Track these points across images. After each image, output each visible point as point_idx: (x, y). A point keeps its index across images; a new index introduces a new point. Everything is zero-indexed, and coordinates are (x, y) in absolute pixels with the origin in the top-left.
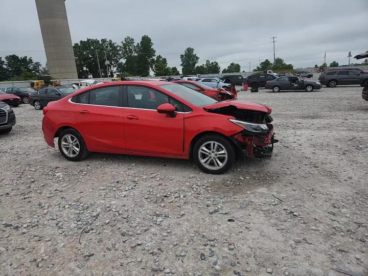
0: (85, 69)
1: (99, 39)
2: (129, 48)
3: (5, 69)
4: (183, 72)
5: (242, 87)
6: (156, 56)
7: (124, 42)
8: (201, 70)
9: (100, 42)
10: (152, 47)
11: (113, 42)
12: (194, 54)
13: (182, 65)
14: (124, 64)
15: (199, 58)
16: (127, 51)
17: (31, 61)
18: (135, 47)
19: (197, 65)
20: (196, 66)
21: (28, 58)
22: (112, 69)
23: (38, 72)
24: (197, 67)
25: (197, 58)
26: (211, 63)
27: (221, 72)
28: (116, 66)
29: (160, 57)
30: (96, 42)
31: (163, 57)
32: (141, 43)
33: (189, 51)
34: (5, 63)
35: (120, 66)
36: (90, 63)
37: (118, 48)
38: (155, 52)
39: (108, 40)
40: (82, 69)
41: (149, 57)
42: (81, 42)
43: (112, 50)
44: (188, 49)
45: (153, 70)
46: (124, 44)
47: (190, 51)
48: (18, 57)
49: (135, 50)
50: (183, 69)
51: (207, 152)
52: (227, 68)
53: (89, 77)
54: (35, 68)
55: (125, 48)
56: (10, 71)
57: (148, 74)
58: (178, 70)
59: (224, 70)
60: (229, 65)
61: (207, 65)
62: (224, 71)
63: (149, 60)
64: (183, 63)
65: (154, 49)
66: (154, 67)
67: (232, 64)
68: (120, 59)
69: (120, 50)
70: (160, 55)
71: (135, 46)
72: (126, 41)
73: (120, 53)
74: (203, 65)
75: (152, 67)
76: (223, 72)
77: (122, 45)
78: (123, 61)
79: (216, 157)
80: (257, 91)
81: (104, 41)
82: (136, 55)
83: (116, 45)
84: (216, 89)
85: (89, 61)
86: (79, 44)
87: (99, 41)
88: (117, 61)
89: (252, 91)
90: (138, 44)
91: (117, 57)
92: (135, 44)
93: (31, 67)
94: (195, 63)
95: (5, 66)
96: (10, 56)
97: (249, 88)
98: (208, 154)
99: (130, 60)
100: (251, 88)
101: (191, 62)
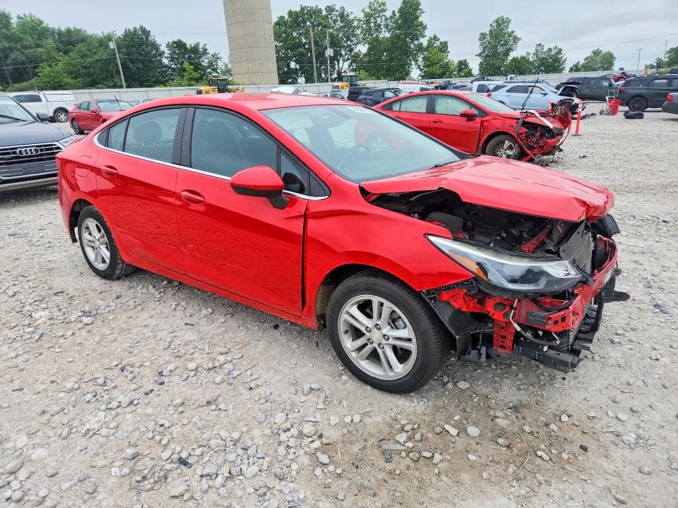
0: (293, 65)
1: (323, 7)
2: (375, 23)
3: (166, 66)
4: (480, 70)
5: (604, 106)
6: (427, 38)
7: (368, 10)
8: (520, 67)
9: (324, 13)
10: (420, 19)
11: (348, 10)
12: (510, 30)
13: (480, 55)
14: (365, 55)
15: (519, 39)
16: (370, 28)
17: (205, 51)
18: (386, 19)
19: (512, 55)
20: (510, 58)
21: (201, 46)
22: (341, 65)
23: (215, 70)
24: (514, 59)
25: (516, 39)
26: (546, 49)
27: (567, 69)
28: (348, 59)
29: (435, 38)
30: (317, 12)
31: (442, 40)
32: (401, 10)
33: (499, 25)
34: (166, 55)
35: (355, 58)
36: (301, 55)
37: (355, 24)
38: (425, 28)
39: (338, 8)
40: (288, 66)
41: (413, 40)
42: (290, 13)
43: (344, 27)
44: (497, 21)
45: (419, 67)
46: (367, 15)
47: (501, 23)
48: (185, 45)
49: (387, 26)
50: (481, 63)
51: (363, 325)
52: (582, 62)
53: (299, 80)
54: (211, 64)
55: (368, 22)
56: (173, 69)
57: (408, 74)
58: (471, 66)
59: (576, 66)
60: (589, 54)
61: (536, 54)
62: (576, 68)
63: (412, 46)
64: (483, 52)
65: (425, 23)
66: (420, 59)
67: (596, 53)
68: (356, 44)
69: (358, 27)
70: (435, 36)
71: (388, 16)
72: (370, 7)
73: (359, 32)
74: (528, 54)
75: (416, 61)
76: (571, 70)
77: (361, 16)
78: (363, 49)
79: (384, 342)
80: (641, 116)
81: (330, 9)
82: (388, 35)
83: (351, 17)
84: (517, 113)
85: (300, 50)
86: (287, 17)
87: (320, 11)
88: (351, 50)
89: (628, 116)
90: (394, 12)
91: (352, 41)
92: (388, 14)
93: (205, 62)
94: (510, 50)
95: (165, 61)
96: (174, 42)
97: (621, 108)
98: (363, 329)
99: (375, 45)
100: (627, 108)
101: (500, 49)
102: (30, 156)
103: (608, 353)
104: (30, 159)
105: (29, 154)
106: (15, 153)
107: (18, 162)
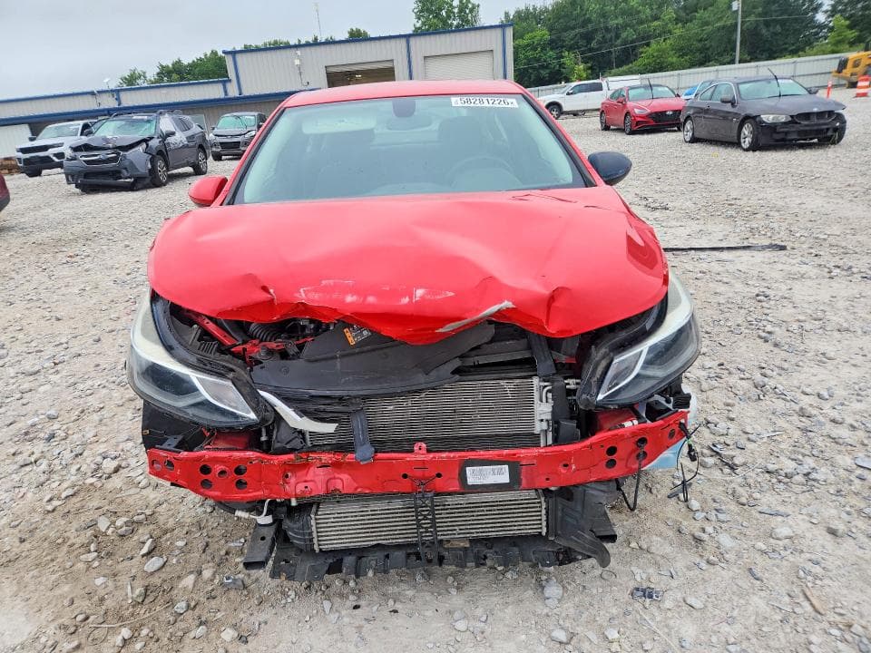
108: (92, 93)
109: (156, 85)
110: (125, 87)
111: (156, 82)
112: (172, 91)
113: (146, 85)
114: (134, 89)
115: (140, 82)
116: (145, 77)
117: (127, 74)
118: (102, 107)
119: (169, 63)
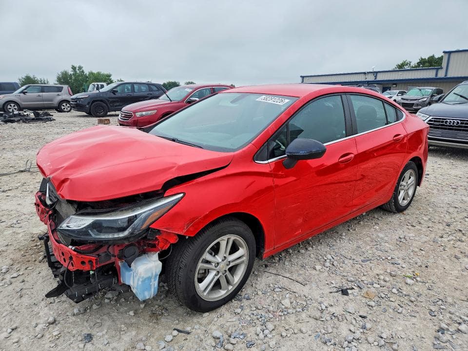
102: (451, 126)
103: (50, 309)
104: (451, 128)
105: (451, 124)
106: (442, 122)
107: (442, 128)
108: (365, 73)
109: (415, 69)
110: (397, 69)
111: (414, 67)
112: (425, 72)
113: (409, 69)
114: (401, 71)
115: (406, 67)
116: (410, 64)
117: (400, 63)
118: (367, 80)
119: (426, 57)
